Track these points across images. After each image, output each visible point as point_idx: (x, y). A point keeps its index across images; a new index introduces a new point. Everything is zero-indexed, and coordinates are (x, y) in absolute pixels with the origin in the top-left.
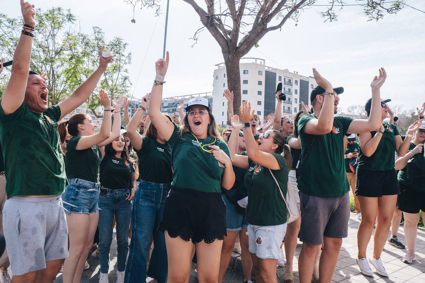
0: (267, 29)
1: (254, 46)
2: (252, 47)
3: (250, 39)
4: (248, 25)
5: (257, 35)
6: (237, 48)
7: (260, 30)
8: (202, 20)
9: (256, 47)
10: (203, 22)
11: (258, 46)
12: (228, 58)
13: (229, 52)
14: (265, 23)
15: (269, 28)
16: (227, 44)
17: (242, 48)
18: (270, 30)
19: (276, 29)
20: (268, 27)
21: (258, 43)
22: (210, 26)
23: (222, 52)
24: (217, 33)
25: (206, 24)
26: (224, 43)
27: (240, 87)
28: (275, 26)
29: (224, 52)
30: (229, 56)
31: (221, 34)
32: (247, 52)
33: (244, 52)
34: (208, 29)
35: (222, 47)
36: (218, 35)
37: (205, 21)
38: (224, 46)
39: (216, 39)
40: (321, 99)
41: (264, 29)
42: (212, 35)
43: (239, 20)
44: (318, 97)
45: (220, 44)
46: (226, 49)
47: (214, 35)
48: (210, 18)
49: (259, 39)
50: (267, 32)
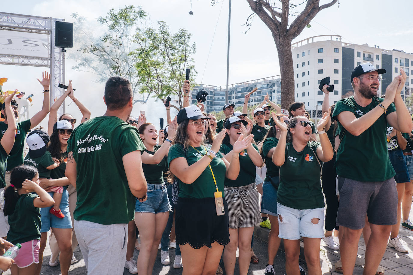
0: (320, 8)
1: (306, 27)
2: (303, 28)
3: (300, 20)
4: (296, 6)
5: (309, 15)
6: (287, 30)
7: (310, 10)
8: (251, 7)
9: (309, 28)
10: (251, 8)
11: (311, 26)
12: (279, 41)
13: (280, 35)
14: (315, 2)
15: (322, 6)
16: (277, 27)
17: (292, 30)
18: (323, 8)
19: (329, 6)
20: (320, 6)
21: (310, 24)
22: (259, 11)
23: (273, 36)
24: (266, 17)
25: (255, 10)
26: (274, 27)
27: (293, 70)
28: (328, 3)
29: (274, 36)
30: (280, 39)
31: (270, 17)
32: (299, 34)
33: (295, 35)
34: (258, 14)
35: (272, 31)
36: (267, 19)
37: (254, 7)
38: (274, 30)
39: (266, 23)
40: (358, 82)
41: (315, 8)
42: (262, 20)
43: (286, 2)
44: (355, 80)
45: (270, 28)
46: (276, 32)
47: (264, 20)
48: (258, 4)
49: (311, 19)
50: (319, 11)
